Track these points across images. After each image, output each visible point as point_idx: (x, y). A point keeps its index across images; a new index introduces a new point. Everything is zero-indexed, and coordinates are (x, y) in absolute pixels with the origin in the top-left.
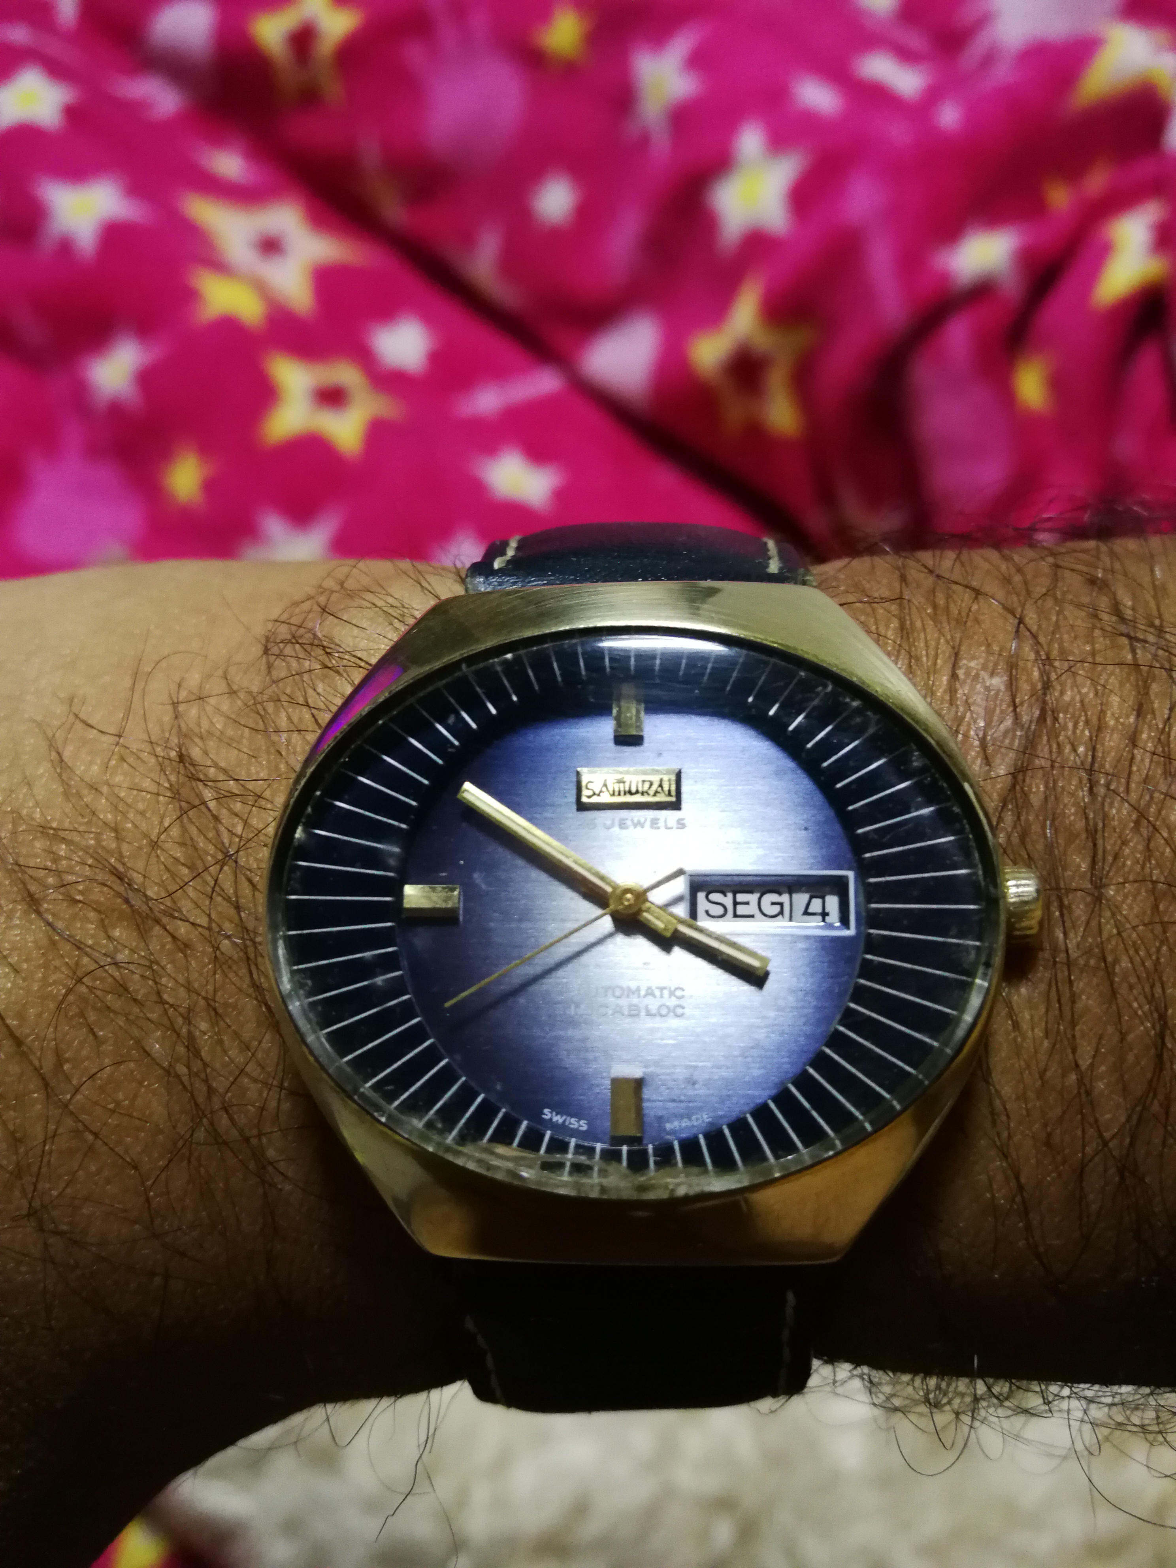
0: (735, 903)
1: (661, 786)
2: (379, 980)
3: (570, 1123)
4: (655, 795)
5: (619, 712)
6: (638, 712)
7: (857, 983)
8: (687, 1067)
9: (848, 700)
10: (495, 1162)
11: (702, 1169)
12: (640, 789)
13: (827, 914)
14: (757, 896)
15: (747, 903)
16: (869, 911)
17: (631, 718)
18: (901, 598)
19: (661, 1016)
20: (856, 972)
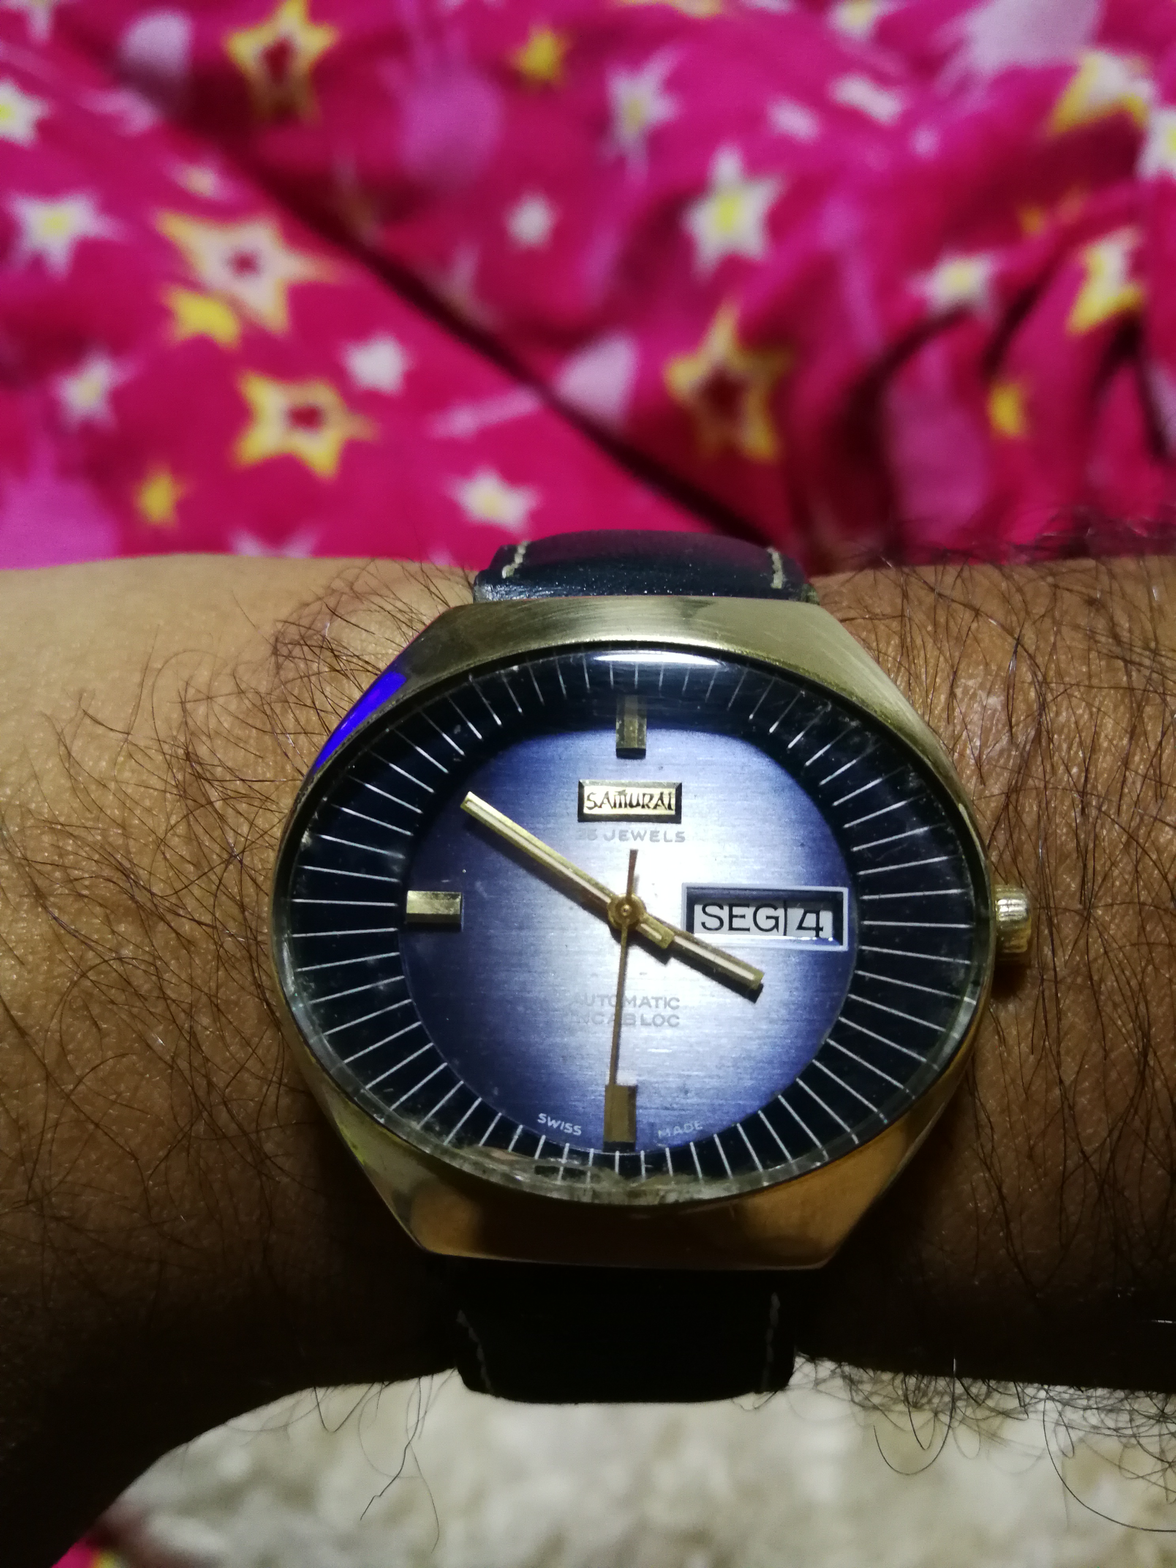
0: (731, 916)
1: (661, 799)
2: (382, 984)
3: (565, 1128)
4: (655, 808)
5: (622, 726)
6: (641, 726)
7: (848, 998)
8: (680, 1076)
9: (847, 720)
10: (491, 1165)
11: (692, 1176)
12: (641, 803)
13: (822, 929)
14: (753, 910)
15: (743, 917)
16: (861, 927)
17: (634, 732)
18: (902, 616)
19: (656, 1025)
20: (848, 987)
